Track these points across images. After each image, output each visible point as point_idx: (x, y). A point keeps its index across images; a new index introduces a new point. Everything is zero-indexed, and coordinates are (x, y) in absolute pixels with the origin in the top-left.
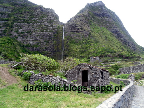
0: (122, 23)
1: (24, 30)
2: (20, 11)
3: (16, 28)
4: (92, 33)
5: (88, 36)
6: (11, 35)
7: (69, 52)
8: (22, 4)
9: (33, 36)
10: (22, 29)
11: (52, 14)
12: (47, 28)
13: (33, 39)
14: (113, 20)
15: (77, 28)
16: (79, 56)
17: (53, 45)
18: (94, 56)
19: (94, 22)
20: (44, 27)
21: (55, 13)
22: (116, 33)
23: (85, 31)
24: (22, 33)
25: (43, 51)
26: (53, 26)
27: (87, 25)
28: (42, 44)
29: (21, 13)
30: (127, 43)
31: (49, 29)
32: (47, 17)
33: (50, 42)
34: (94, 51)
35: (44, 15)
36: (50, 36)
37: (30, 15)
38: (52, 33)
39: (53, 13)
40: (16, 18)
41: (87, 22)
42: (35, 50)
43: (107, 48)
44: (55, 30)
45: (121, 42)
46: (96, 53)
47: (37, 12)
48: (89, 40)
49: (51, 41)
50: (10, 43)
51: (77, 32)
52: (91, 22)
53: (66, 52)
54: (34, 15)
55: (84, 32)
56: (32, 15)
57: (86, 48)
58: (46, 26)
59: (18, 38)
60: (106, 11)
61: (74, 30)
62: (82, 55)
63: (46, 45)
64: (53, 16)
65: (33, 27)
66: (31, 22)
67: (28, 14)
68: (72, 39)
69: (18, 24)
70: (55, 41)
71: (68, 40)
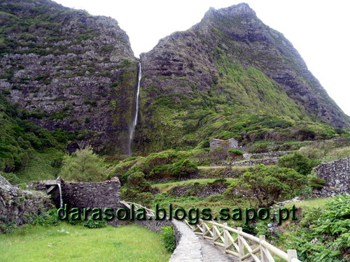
0: (301, 59)
1: (30, 73)
2: (22, 25)
3: (9, 67)
4: (220, 80)
5: (209, 87)
7: (153, 130)
8: (34, 8)
9: (54, 89)
10: (23, 71)
11: (109, 29)
12: (93, 68)
13: (54, 97)
14: (277, 51)
15: (177, 65)
16: (180, 141)
17: (110, 111)
18: (223, 137)
19: (227, 53)
20: (84, 64)
21: (119, 28)
22: (288, 84)
23: (201, 72)
24: (23, 80)
25: (79, 129)
26: (111, 60)
27: (207, 60)
28: (77, 109)
29: (27, 31)
31: (98, 69)
32: (95, 38)
34: (226, 125)
35: (88, 32)
36: (101, 88)
37: (51, 35)
38: (108, 80)
39: (113, 27)
40: (12, 41)
41: (207, 52)
42: (57, 126)
43: (264, 116)
44: (117, 70)
45: (303, 107)
46: (230, 130)
47: (70, 27)
48: (210, 96)
49: (104, 101)
51: (178, 74)
52: (218, 52)
54: (60, 34)
55: (198, 76)
56: (57, 34)
57: (202, 118)
58: (91, 60)
59: (10, 93)
60: (260, 28)
61: (169, 70)
62: (191, 137)
63: (89, 111)
64: (113, 34)
65: (57, 65)
66: (51, 53)
67: (45, 33)
68: (163, 95)
69: (14, 57)
70: (113, 102)
71: (151, 96)
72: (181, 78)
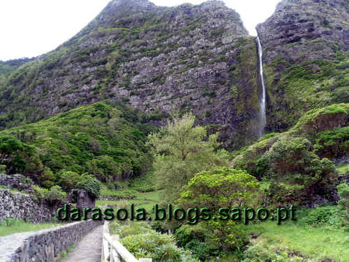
1: (145, 77)
2: (133, 34)
3: (125, 75)
6: (112, 96)
7: (289, 111)
8: (142, 17)
9: (169, 87)
10: (138, 76)
11: (216, 12)
12: (205, 57)
13: (170, 96)
15: (305, 27)
17: (232, 99)
20: (196, 55)
21: (226, 8)
23: (341, 29)
24: (139, 85)
26: (223, 42)
28: (195, 103)
29: (138, 38)
31: (211, 55)
32: (202, 25)
33: (218, 93)
35: (195, 22)
36: (218, 75)
37: (160, 35)
38: (224, 65)
39: (220, 8)
40: (125, 51)
44: (232, 52)
47: (176, 22)
49: (223, 89)
51: (309, 37)
53: (279, 115)
54: (168, 32)
55: (337, 34)
56: (165, 33)
58: (202, 48)
59: (128, 100)
61: (296, 35)
63: (209, 103)
65: (168, 63)
66: (161, 52)
67: (153, 35)
68: (293, 66)
69: (128, 65)
70: (234, 88)
71: (278, 70)
72: (315, 40)
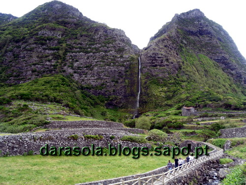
0: (234, 43)
1: (81, 64)
2: (73, 34)
3: (71, 60)
4: (183, 67)
5: (177, 72)
6: (64, 71)
7: (149, 97)
8: (76, 22)
9: (95, 73)
10: (78, 63)
11: (121, 38)
12: (114, 60)
13: (96, 78)
14: (218, 41)
15: (160, 60)
16: (164, 104)
17: (125, 86)
18: (187, 105)
19: (186, 47)
20: (110, 59)
21: (126, 37)
22: (223, 63)
23: (172, 63)
24: (79, 68)
25: (110, 95)
26: (124, 56)
27: (175, 54)
28: (108, 84)
29: (76, 38)
30: (241, 78)
31: (117, 62)
32: (114, 43)
33: (119, 81)
34: (187, 97)
35: (109, 39)
36: (120, 73)
37: (89, 41)
38: (123, 69)
39: (123, 36)
40: (70, 45)
41: (175, 49)
42: (99, 94)
44: (127, 63)
45: (232, 78)
46: (190, 101)
47: (99, 36)
48: (178, 78)
49: (121, 80)
50: (66, 85)
51: (160, 66)
52: (181, 47)
53: (144, 97)
55: (171, 66)
56: (93, 41)
57: (175, 92)
58: (113, 56)
59: (73, 75)
60: (207, 26)
61: (156, 63)
62: (169, 102)
63: (115, 85)
64: (123, 41)
65: (95, 59)
66: (91, 52)
67: (86, 39)
68: (154, 78)
69: (72, 55)
70: (127, 81)
71: (147, 78)
72: (162, 68)
